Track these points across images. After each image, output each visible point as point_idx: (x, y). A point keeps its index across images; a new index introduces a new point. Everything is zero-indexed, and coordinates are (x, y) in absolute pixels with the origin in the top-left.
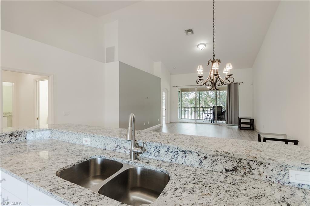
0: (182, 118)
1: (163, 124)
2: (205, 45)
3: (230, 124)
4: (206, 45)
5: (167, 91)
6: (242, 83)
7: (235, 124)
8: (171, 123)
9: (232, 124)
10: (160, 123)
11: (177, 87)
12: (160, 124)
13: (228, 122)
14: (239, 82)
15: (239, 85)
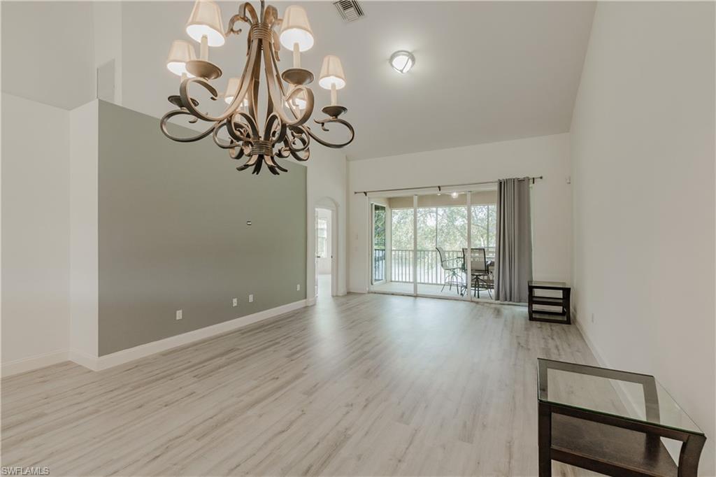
0: (393, 279)
1: (315, 301)
2: (412, 57)
3: (506, 300)
4: (416, 56)
5: (337, 205)
6: (541, 178)
7: (520, 302)
8: (349, 293)
9: (511, 300)
10: (306, 298)
11: (365, 193)
12: (304, 300)
13: (501, 295)
14: (531, 177)
15: (531, 185)
